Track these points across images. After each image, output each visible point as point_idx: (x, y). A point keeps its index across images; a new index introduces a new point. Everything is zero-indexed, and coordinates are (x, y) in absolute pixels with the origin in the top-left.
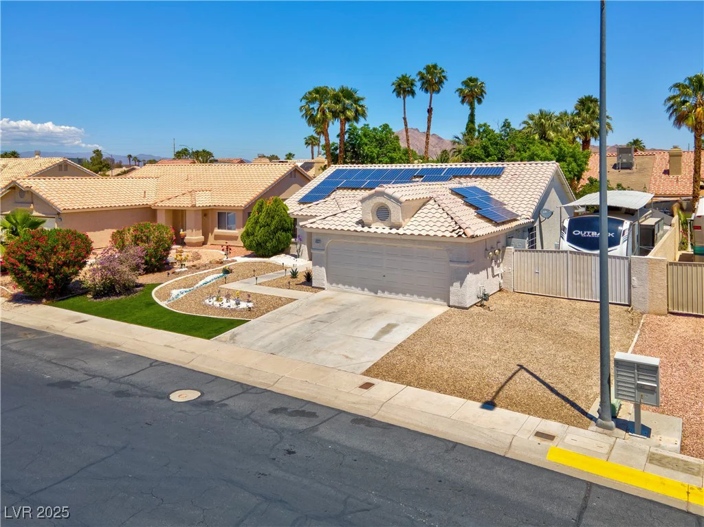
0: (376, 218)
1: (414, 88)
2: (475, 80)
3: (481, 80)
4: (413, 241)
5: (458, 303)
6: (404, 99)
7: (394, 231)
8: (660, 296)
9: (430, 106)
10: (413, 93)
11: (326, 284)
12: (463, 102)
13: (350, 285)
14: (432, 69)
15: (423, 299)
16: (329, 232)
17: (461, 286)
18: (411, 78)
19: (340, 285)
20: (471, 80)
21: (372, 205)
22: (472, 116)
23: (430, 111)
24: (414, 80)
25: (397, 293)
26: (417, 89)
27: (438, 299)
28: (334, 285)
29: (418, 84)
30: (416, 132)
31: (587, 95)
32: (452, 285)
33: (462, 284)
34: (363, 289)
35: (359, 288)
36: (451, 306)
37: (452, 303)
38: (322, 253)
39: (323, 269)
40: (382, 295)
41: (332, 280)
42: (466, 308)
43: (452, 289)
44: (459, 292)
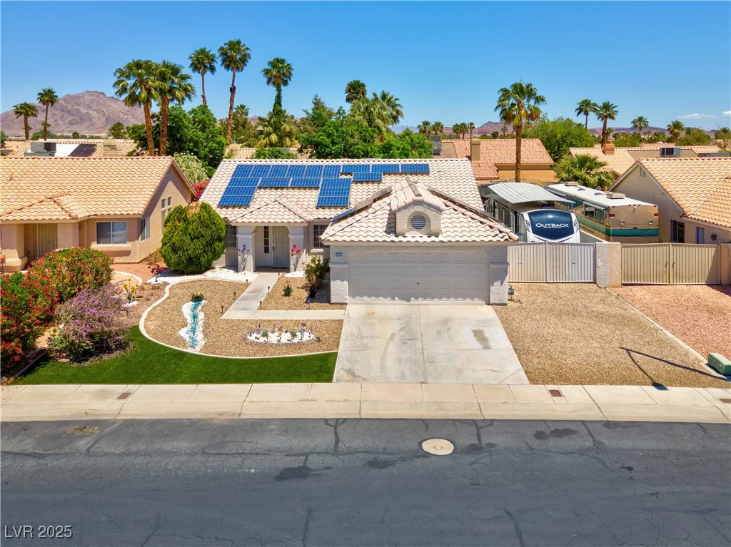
0: (411, 227)
1: (215, 64)
2: (282, 61)
3: (288, 61)
4: (452, 247)
5: (499, 300)
6: (203, 74)
7: (433, 238)
8: (617, 273)
9: (233, 85)
10: (212, 69)
11: (348, 299)
12: (268, 82)
13: (377, 296)
14: (234, 45)
15: (460, 301)
16: (352, 244)
17: (501, 285)
18: (211, 53)
19: (365, 298)
20: (278, 60)
21: (409, 214)
22: (279, 98)
23: (233, 90)
24: (213, 56)
25: (433, 298)
26: (218, 64)
27: (476, 299)
28: (358, 298)
29: (219, 60)
30: (102, 96)
31: (355, 80)
32: (493, 284)
33: (502, 283)
34: (393, 299)
35: (389, 298)
36: (492, 305)
37: (492, 302)
38: (346, 266)
39: (346, 283)
40: (416, 302)
41: (353, 293)
42: (506, 305)
43: (492, 288)
44: (499, 291)
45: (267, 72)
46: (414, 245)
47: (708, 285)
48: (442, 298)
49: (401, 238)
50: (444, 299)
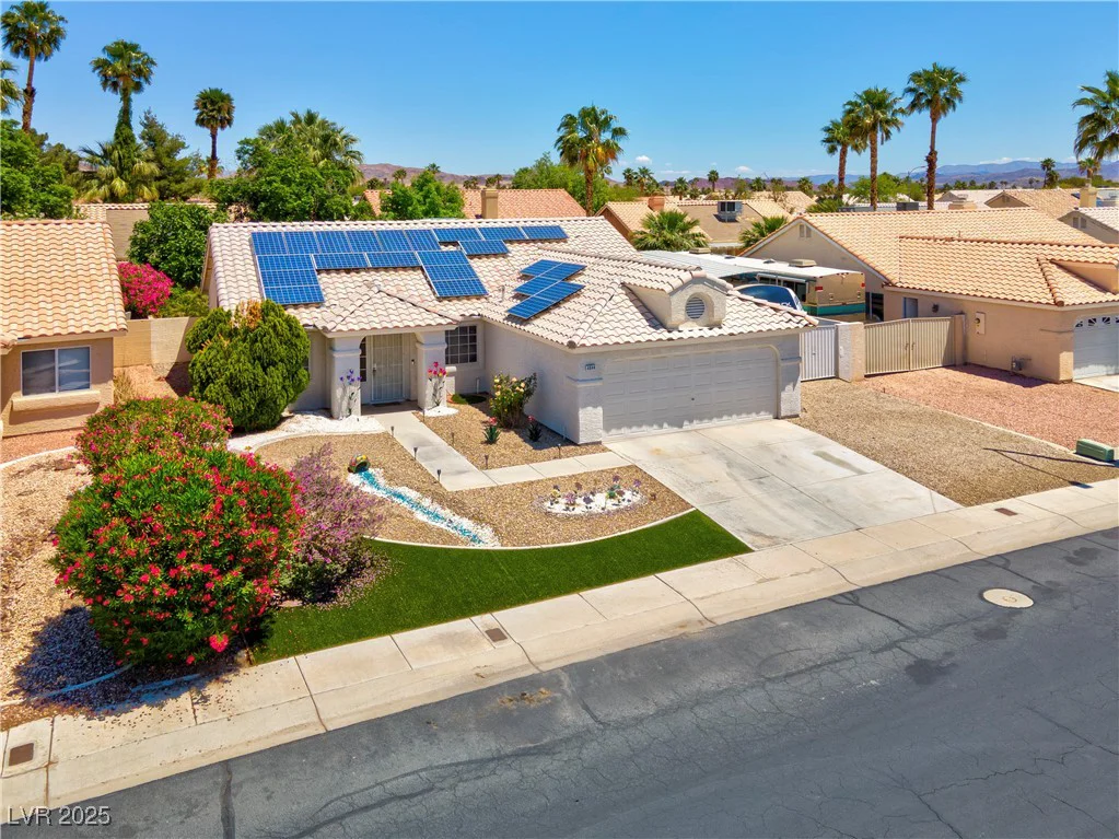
0: (687, 316)
2: (134, 48)
5: (790, 411)
7: (715, 332)
8: (860, 361)
12: (104, 85)
13: (639, 425)
14: (35, 11)
15: (744, 418)
17: (794, 389)
19: (623, 430)
20: (124, 45)
21: (687, 297)
25: (710, 419)
27: (761, 413)
28: (615, 431)
32: (784, 389)
33: (794, 386)
34: (661, 426)
35: (655, 427)
36: (783, 418)
37: (783, 414)
38: (599, 384)
39: (600, 410)
40: (690, 428)
41: (609, 424)
42: (797, 416)
43: (784, 395)
44: (791, 397)
45: (101, 65)
46: (687, 343)
47: (946, 366)
48: (721, 417)
49: (676, 335)
50: (725, 418)
